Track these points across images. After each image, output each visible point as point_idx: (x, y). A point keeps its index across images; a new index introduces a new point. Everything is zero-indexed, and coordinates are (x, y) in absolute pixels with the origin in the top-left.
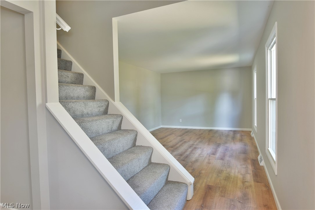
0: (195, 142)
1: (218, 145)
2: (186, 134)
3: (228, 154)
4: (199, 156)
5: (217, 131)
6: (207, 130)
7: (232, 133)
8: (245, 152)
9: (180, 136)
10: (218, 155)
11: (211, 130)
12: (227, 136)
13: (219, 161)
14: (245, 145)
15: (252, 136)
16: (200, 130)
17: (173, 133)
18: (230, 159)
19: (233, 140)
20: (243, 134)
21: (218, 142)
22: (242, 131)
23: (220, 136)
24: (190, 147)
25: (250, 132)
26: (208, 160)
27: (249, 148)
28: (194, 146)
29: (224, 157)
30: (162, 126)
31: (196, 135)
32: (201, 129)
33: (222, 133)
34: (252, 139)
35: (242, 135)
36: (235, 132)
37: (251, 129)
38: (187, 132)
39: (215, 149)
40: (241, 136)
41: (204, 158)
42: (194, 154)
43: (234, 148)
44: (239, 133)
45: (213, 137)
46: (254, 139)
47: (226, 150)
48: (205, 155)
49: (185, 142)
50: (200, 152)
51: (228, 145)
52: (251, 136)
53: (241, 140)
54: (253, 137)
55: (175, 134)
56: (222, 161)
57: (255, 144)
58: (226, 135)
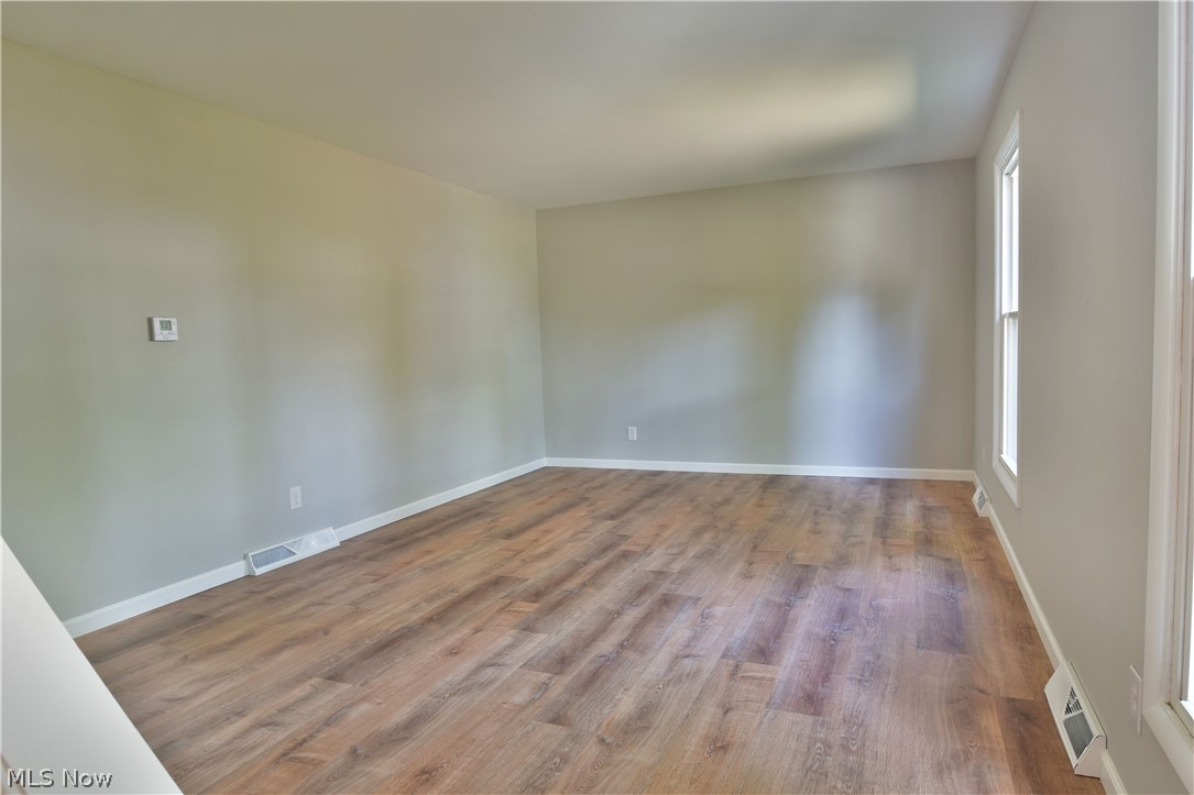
0: (674, 558)
1: (800, 580)
2: (648, 503)
3: (855, 648)
4: (670, 669)
5: (803, 486)
6: (756, 477)
7: (876, 494)
8: (951, 637)
9: (612, 517)
10: (793, 659)
11: (773, 481)
12: (853, 513)
13: (789, 718)
14: (951, 578)
15: (981, 513)
16: (724, 478)
17: (586, 499)
18: (863, 697)
19: (884, 543)
20: (931, 502)
21: (801, 557)
22: (929, 484)
23: (816, 512)
24: (642, 591)
25: (969, 487)
26: (720, 712)
27: (976, 601)
28: (664, 588)
29: (826, 678)
30: (545, 462)
31: (697, 507)
32: (726, 474)
33: (828, 493)
34: (981, 530)
35: (929, 509)
36: (890, 485)
37: (972, 472)
38: (657, 487)
39: (780, 606)
40: (926, 511)
41: (697, 688)
42: (643, 653)
43: (886, 602)
44: (911, 496)
45: (777, 518)
46: (991, 532)
47: (843, 614)
48: (711, 663)
49: (625, 555)
50: (687, 633)
51: (851, 577)
52: (976, 515)
53: (926, 542)
54: (987, 520)
55: (590, 505)
56: (809, 719)
57: (1007, 566)
58: (846, 505)
